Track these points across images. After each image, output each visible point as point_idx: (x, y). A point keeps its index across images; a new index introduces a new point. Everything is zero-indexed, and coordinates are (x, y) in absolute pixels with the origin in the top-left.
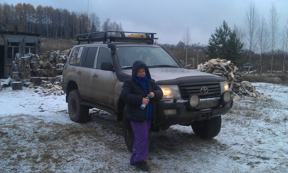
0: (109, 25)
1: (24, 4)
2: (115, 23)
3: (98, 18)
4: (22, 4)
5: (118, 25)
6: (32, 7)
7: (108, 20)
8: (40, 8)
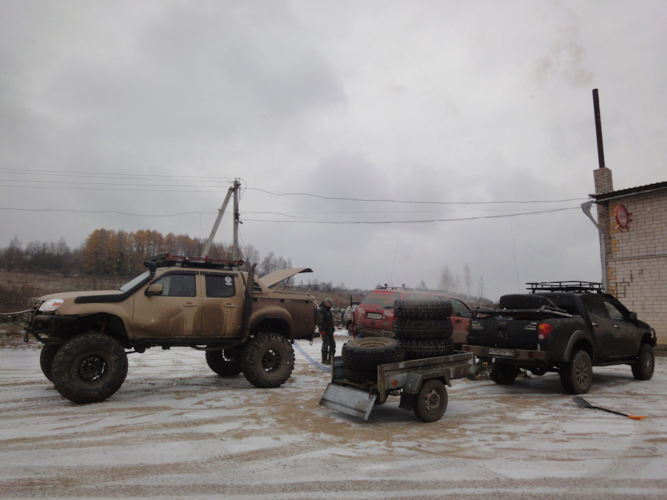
0: (272, 262)
1: (148, 231)
2: (281, 259)
3: (256, 252)
4: (145, 230)
5: (285, 262)
6: (160, 236)
7: (272, 254)
8: (170, 236)
